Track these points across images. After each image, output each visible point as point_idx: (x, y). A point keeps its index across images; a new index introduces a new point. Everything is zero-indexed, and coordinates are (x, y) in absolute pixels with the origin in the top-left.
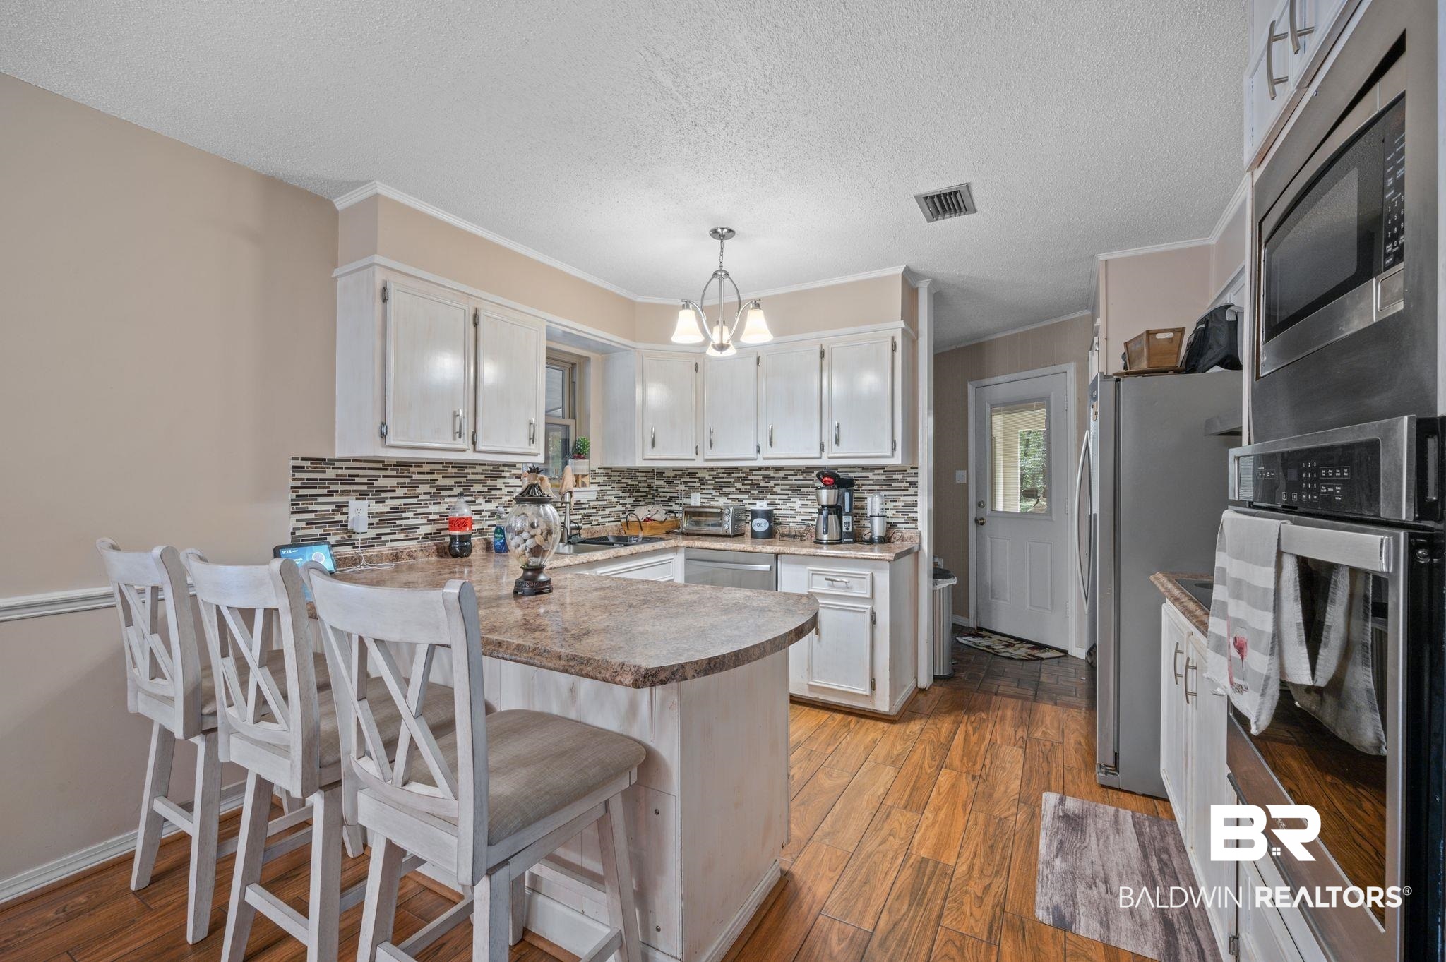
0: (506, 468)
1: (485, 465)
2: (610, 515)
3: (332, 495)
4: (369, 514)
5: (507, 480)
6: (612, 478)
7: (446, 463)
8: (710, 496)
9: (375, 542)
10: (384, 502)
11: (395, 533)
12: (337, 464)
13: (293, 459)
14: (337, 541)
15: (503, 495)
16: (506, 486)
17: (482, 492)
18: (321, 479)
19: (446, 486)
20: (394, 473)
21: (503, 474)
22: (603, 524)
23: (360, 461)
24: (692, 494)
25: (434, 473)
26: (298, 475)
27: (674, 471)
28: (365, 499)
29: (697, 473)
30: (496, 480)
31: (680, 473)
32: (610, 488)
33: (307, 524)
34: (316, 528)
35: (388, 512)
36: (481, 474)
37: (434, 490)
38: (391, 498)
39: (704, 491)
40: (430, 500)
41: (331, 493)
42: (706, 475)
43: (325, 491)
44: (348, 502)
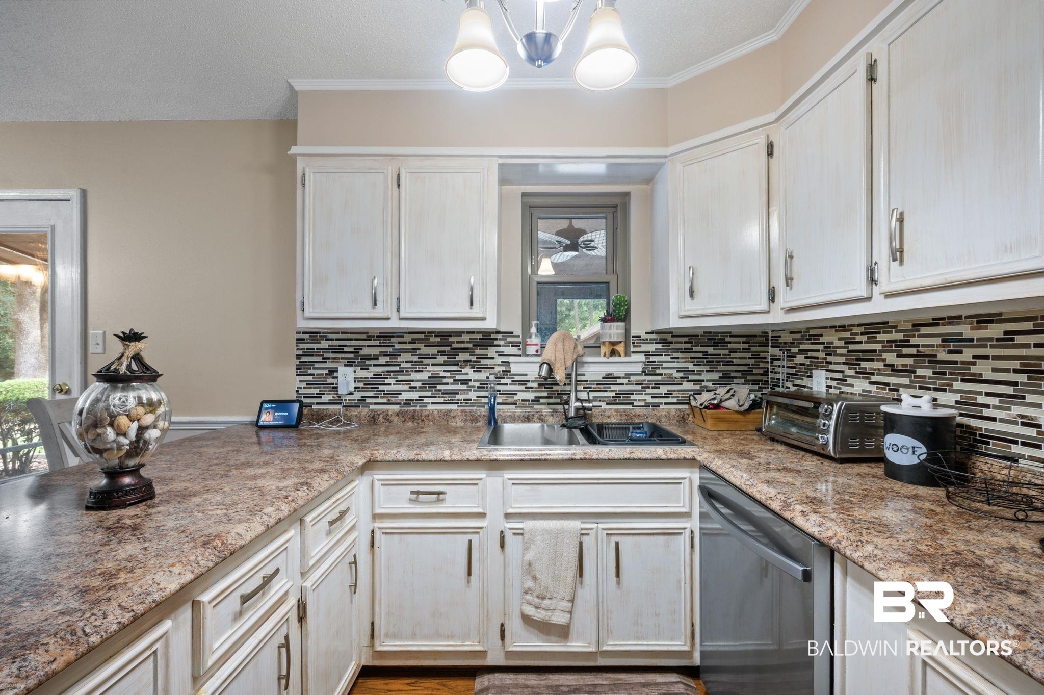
0: (500, 336)
1: (473, 333)
2: (668, 395)
3: (326, 362)
4: (355, 378)
5: (501, 349)
6: (672, 346)
7: (428, 333)
8: (840, 376)
9: (361, 404)
10: (368, 369)
11: (378, 397)
12: (330, 336)
13: (297, 333)
14: (329, 400)
15: (496, 365)
16: (499, 355)
17: (470, 361)
18: (317, 349)
19: (429, 355)
20: (377, 343)
21: (496, 342)
22: (656, 406)
23: (348, 333)
24: (814, 372)
25: (415, 343)
26: (301, 346)
27: (791, 333)
28: (351, 366)
29: (821, 336)
30: (487, 349)
31: (798, 336)
32: (668, 358)
33: (307, 384)
34: (314, 388)
35: (371, 378)
36: (468, 342)
37: (416, 359)
38: (375, 365)
39: (832, 367)
40: (413, 368)
41: (325, 360)
42: (833, 338)
43: (320, 359)
44: (337, 368)
